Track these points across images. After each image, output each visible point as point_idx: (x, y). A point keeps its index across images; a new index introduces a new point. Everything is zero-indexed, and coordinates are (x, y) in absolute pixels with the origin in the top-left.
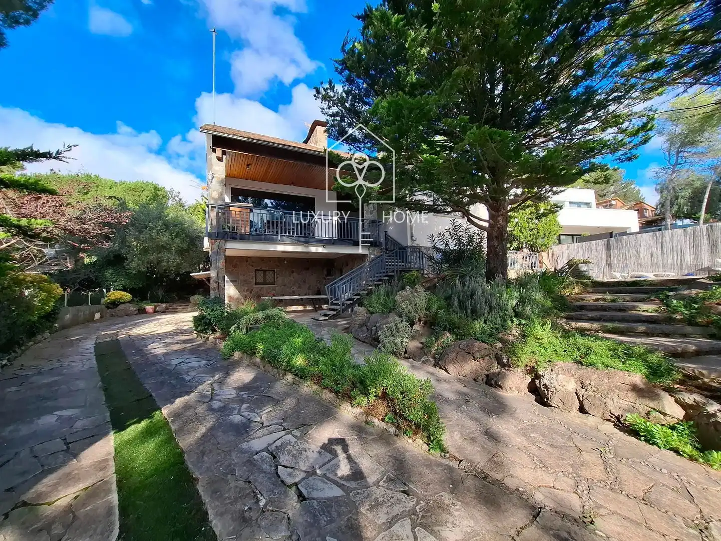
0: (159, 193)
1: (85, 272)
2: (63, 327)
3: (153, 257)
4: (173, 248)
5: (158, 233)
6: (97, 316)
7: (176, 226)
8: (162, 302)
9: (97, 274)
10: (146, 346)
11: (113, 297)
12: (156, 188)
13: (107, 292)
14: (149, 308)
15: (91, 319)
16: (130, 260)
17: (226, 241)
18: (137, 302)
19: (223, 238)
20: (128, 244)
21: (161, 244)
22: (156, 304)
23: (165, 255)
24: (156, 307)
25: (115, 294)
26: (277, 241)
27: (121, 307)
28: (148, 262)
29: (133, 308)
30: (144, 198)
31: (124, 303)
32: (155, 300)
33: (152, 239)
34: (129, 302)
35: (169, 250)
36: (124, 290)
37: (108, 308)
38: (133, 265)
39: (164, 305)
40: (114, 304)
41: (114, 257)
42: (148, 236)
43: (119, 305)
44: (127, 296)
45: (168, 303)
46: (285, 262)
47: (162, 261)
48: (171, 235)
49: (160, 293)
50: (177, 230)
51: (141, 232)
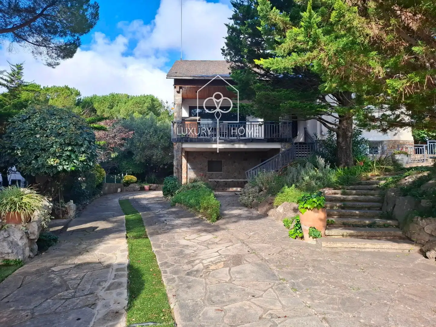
0: (155, 103)
1: (113, 163)
2: (105, 194)
3: (148, 152)
4: (160, 147)
5: (151, 137)
6: (119, 190)
7: (161, 131)
8: (154, 183)
9: (118, 164)
10: (140, 201)
11: (127, 179)
12: (153, 100)
13: (124, 176)
14: (146, 187)
15: (116, 192)
16: (135, 155)
17: (182, 143)
18: (140, 182)
19: (180, 141)
20: (134, 144)
21: (152, 144)
22: (151, 185)
23: (155, 151)
24: (150, 186)
25: (128, 177)
26: (212, 141)
27: (132, 185)
28: (145, 156)
29: (137, 186)
30: (145, 108)
31: (133, 183)
32: (150, 182)
33: (147, 141)
34: (136, 182)
35: (157, 148)
36: (133, 174)
37: (125, 186)
38: (137, 158)
39: (155, 185)
40: (128, 183)
41: (127, 153)
42: (144, 139)
43: (130, 184)
44: (134, 178)
45: (158, 184)
46: (229, 155)
47: (153, 156)
48: (158, 137)
49: (153, 177)
50: (162, 134)
51: (141, 136)
